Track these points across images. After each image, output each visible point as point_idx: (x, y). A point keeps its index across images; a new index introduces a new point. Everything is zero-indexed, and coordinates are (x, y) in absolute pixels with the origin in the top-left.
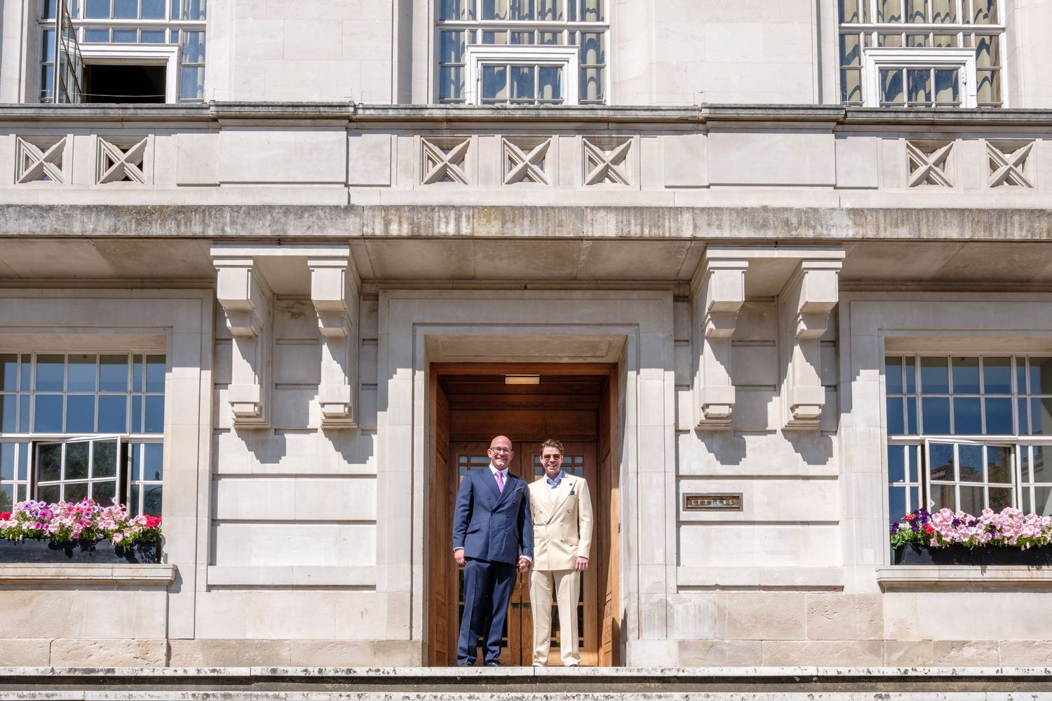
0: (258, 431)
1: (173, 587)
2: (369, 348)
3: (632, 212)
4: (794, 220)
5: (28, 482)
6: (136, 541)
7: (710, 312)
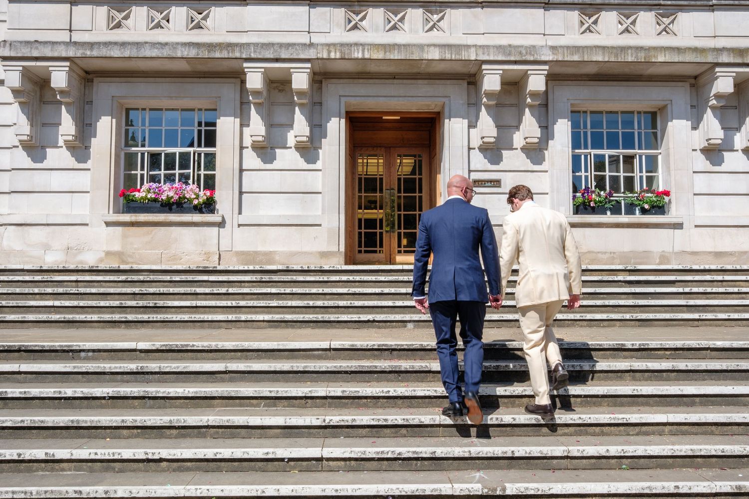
0: (262, 148)
1: (221, 225)
2: (317, 107)
3: (447, 48)
4: (524, 52)
5: (145, 172)
6: (204, 203)
7: (484, 93)
